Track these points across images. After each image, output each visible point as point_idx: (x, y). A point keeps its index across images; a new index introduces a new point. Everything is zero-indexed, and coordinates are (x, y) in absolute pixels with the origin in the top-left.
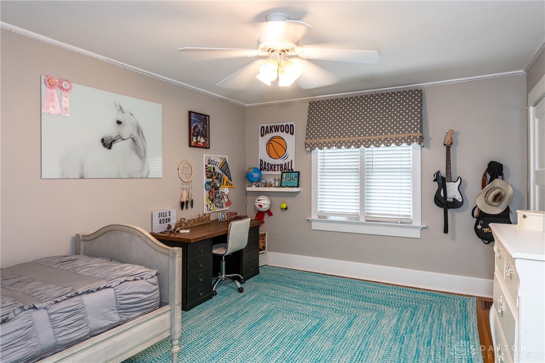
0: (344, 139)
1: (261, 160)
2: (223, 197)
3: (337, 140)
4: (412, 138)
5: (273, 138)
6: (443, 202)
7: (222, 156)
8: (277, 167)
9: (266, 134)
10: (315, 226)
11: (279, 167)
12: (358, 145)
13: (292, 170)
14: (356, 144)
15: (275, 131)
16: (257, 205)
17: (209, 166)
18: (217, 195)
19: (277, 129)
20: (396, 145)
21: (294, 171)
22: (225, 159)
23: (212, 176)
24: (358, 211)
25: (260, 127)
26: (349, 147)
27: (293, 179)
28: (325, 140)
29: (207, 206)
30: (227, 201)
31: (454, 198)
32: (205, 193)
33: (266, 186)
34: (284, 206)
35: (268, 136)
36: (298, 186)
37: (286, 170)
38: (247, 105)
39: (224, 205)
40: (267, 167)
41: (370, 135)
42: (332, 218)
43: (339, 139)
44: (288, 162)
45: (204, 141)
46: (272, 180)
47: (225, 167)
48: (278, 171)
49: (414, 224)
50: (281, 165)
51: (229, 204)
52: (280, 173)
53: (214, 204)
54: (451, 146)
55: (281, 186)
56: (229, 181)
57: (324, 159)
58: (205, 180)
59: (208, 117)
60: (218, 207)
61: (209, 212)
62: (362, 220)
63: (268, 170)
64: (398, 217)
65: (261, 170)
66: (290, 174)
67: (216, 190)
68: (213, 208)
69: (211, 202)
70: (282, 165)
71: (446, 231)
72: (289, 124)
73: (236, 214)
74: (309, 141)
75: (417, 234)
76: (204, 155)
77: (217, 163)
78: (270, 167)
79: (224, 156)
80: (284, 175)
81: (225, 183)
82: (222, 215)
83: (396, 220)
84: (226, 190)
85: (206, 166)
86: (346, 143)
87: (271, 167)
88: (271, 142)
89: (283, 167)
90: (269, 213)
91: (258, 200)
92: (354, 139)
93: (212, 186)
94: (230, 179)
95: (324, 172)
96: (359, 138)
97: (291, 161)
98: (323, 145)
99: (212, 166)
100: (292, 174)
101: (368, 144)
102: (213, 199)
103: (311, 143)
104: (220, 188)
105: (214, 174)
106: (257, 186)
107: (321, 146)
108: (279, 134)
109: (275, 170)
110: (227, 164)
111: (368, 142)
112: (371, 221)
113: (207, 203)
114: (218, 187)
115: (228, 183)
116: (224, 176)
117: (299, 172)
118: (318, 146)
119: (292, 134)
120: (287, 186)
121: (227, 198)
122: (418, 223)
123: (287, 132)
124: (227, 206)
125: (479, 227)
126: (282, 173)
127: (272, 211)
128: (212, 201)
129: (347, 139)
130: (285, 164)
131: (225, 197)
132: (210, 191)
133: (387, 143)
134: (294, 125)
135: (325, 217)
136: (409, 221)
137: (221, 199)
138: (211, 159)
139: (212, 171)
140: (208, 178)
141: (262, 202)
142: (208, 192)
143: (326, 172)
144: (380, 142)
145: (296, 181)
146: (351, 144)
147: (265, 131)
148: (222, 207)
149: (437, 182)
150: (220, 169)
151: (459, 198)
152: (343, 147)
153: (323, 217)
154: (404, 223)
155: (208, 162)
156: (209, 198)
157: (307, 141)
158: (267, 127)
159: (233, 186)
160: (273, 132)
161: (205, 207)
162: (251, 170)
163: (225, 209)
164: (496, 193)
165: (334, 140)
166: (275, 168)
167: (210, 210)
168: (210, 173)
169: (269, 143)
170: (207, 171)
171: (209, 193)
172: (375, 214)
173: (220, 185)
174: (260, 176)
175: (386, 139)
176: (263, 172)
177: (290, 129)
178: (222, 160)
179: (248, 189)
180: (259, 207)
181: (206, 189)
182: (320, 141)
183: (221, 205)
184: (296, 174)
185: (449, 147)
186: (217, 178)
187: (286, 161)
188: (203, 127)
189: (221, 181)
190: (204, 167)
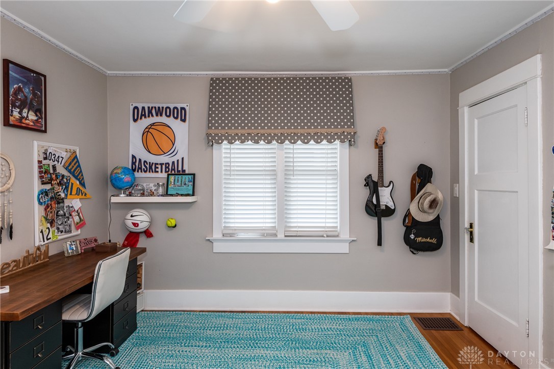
0: (262, 131)
1: (133, 157)
2: (71, 215)
3: (253, 131)
4: (346, 134)
5: (153, 124)
6: (376, 211)
7: (68, 147)
8: (159, 166)
9: (141, 118)
10: (218, 248)
11: (164, 167)
12: (281, 140)
13: (184, 171)
14: (279, 138)
15: (157, 115)
16: (129, 223)
17: (44, 162)
18: (60, 213)
19: (159, 112)
20: (327, 142)
21: (187, 172)
22: (75, 152)
23: (51, 179)
24: (276, 225)
25: (132, 108)
26: (269, 142)
27: (185, 184)
28: (236, 131)
29: (42, 232)
30: (79, 221)
31: (386, 206)
32: (38, 211)
33: (143, 195)
34: (173, 222)
35: (146, 122)
36: (193, 195)
37: (175, 170)
38: (109, 72)
39: (73, 227)
40: (143, 167)
41: (296, 128)
42: (242, 236)
43: (256, 131)
44: (178, 161)
45: (35, 118)
46: (152, 185)
47: (74, 164)
48: (162, 172)
49: (342, 237)
50: (166, 164)
51: (80, 225)
52: (165, 175)
53: (55, 228)
54: (383, 146)
55: (167, 194)
56: (81, 188)
57: (230, 158)
58: (37, 187)
59: (43, 78)
60: (62, 232)
61: (46, 242)
62: (281, 236)
63: (145, 172)
64: (323, 229)
65: (134, 170)
66: (180, 176)
67: (59, 203)
68: (54, 235)
69: (49, 225)
70: (168, 164)
71: (380, 243)
72: (179, 106)
73: (96, 240)
74: (213, 131)
75: (344, 248)
76: (36, 143)
77: (60, 159)
78: (148, 166)
79: (73, 148)
80: (172, 178)
81: (74, 192)
82: (71, 245)
83: (321, 234)
84: (76, 203)
85: (40, 162)
86: (265, 137)
87: (151, 167)
88: (151, 130)
89: (170, 167)
90: (148, 234)
91: (132, 216)
92: (276, 131)
93: (52, 198)
94: (83, 185)
95: (230, 175)
96: (282, 131)
97: (183, 159)
98: (233, 138)
99: (51, 163)
100: (184, 176)
101: (294, 140)
102: (53, 220)
103: (217, 135)
104: (65, 200)
105: (54, 176)
106: (127, 196)
107: (232, 139)
108: (163, 119)
109: (158, 172)
110: (78, 161)
111: (294, 136)
112: (291, 236)
113: (41, 228)
114: (63, 199)
115: (79, 192)
116: (73, 180)
117: (194, 175)
118: (226, 139)
119: (184, 120)
120: (178, 195)
121: (79, 215)
122: (345, 235)
123: (176, 118)
124: (77, 228)
125: (412, 236)
126: (168, 175)
127: (152, 231)
128: (52, 223)
129: (266, 131)
130: (173, 163)
131: (73, 214)
132: (48, 207)
133: (317, 139)
134: (187, 109)
135: (231, 235)
136: (336, 234)
137: (68, 218)
138: (49, 151)
139: (52, 171)
140: (43, 183)
141: (137, 219)
142: (43, 207)
143: (234, 175)
144: (309, 137)
145: (191, 187)
146: (273, 138)
147: (139, 114)
148: (70, 231)
149: (368, 187)
150: (66, 169)
151: (391, 205)
152: (262, 142)
153: (229, 235)
154: (330, 236)
155: (42, 156)
156: (46, 219)
157: (210, 131)
158: (143, 108)
159: (88, 196)
160: (152, 116)
161: (38, 235)
162: (119, 171)
163: (74, 233)
164: (432, 199)
165: (250, 131)
166: (156, 168)
167: (48, 239)
168: (46, 175)
169: (147, 132)
170: (40, 172)
171: (46, 209)
172: (296, 227)
173: (66, 195)
174: (133, 180)
175: (316, 134)
176: (137, 174)
177: (180, 114)
178: (69, 154)
179: (114, 200)
180: (133, 227)
181: (40, 203)
182: (230, 132)
183: (68, 228)
184: (190, 176)
185: (382, 147)
186: (60, 184)
187: (175, 159)
188: (35, 94)
189: (67, 188)
190: (36, 165)
